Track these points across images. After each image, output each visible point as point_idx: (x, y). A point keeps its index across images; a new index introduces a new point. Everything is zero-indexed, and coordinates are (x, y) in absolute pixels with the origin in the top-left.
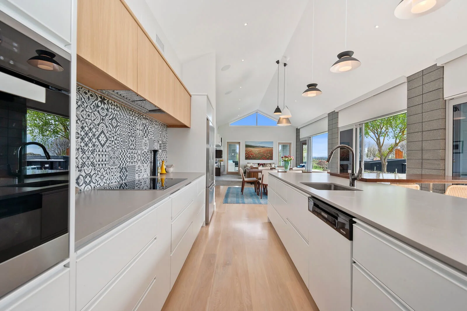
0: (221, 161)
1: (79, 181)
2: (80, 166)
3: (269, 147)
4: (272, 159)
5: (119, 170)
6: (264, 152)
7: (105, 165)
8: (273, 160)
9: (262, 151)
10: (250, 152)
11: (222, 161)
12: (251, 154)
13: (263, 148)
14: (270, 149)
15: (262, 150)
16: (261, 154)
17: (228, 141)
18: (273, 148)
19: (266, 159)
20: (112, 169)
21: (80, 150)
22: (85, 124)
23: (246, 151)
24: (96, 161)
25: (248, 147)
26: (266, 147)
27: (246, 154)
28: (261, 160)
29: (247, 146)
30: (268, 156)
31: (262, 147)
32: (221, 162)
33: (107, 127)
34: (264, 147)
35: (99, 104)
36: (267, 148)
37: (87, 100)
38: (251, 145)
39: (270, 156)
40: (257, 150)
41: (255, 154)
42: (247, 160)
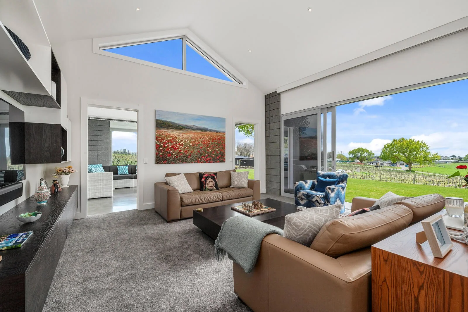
0: (58, 174)
3: (217, 132)
4: (223, 160)
6: (206, 143)
8: (225, 162)
9: (200, 140)
10: (168, 141)
11: (66, 173)
12: (173, 147)
13: (203, 133)
14: (220, 134)
15: (201, 137)
16: (199, 147)
19: (211, 161)
23: (157, 138)
25: (164, 127)
26: (211, 131)
27: (157, 147)
28: (200, 162)
29: (160, 124)
30: (215, 152)
31: (202, 130)
34: (205, 130)
36: (214, 134)
38: (171, 123)
39: (220, 153)
40: (188, 135)
41: (185, 148)
42: (160, 163)
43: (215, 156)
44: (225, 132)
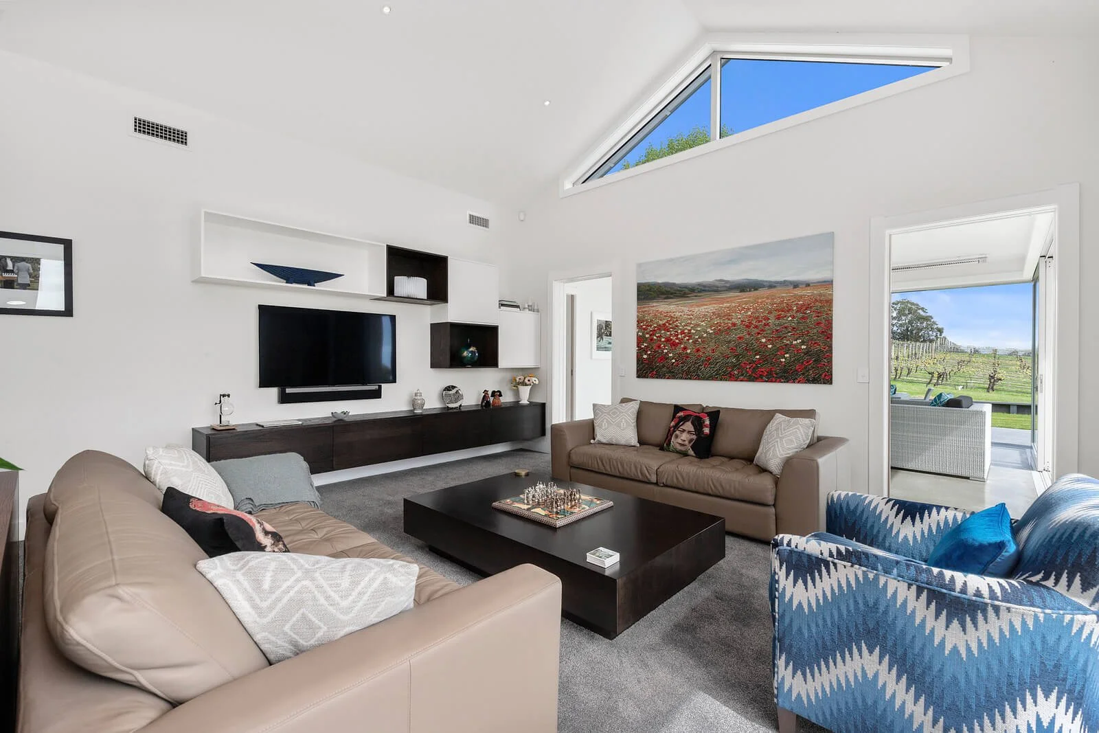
3: (796, 285)
4: (822, 377)
6: (755, 324)
8: (829, 382)
9: (737, 318)
10: (660, 327)
12: (668, 340)
13: (747, 297)
15: (739, 308)
16: (733, 336)
18: (829, 284)
23: (639, 322)
25: (652, 299)
26: (772, 285)
27: (640, 340)
29: (646, 293)
30: (787, 348)
31: (743, 287)
34: (753, 286)
38: (666, 284)
39: (807, 353)
40: (703, 309)
41: (695, 342)
42: (645, 377)
43: (788, 363)
44: (832, 281)
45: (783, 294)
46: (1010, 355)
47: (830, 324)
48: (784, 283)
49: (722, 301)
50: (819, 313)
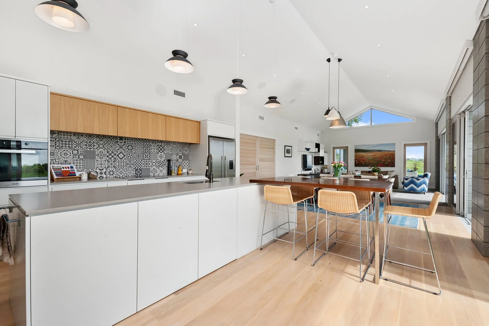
1: (106, 173)
2: (106, 167)
3: (389, 151)
4: (393, 166)
5: (135, 170)
6: (381, 157)
7: (123, 167)
8: (395, 167)
9: (377, 156)
10: (360, 157)
12: (362, 160)
13: (379, 153)
14: (391, 152)
15: (378, 155)
16: (376, 159)
17: (334, 146)
18: (394, 151)
19: (384, 165)
20: (129, 169)
21: (106, 161)
22: (109, 150)
23: (355, 156)
24: (117, 165)
26: (384, 151)
27: (355, 160)
29: (357, 151)
30: (387, 161)
31: (379, 151)
32: (325, 169)
33: (124, 150)
34: (381, 151)
35: (119, 141)
37: (110, 140)
38: (362, 149)
39: (390, 162)
40: (370, 154)
41: (368, 160)
42: (356, 166)
43: (387, 164)
44: (395, 151)
45: (386, 153)
46: (420, 160)
47: (395, 157)
48: (387, 151)
49: (375, 153)
50: (393, 156)
